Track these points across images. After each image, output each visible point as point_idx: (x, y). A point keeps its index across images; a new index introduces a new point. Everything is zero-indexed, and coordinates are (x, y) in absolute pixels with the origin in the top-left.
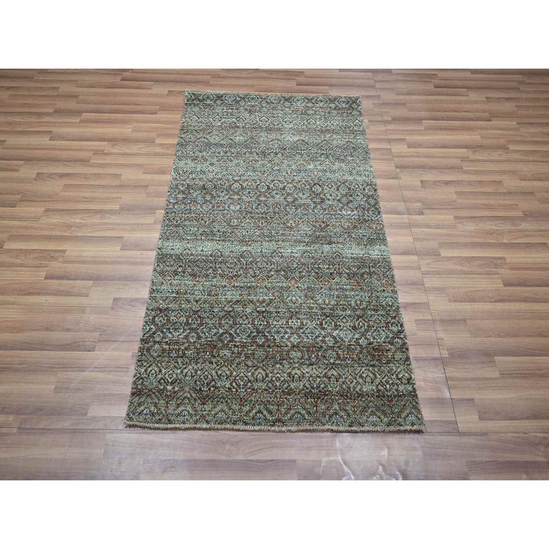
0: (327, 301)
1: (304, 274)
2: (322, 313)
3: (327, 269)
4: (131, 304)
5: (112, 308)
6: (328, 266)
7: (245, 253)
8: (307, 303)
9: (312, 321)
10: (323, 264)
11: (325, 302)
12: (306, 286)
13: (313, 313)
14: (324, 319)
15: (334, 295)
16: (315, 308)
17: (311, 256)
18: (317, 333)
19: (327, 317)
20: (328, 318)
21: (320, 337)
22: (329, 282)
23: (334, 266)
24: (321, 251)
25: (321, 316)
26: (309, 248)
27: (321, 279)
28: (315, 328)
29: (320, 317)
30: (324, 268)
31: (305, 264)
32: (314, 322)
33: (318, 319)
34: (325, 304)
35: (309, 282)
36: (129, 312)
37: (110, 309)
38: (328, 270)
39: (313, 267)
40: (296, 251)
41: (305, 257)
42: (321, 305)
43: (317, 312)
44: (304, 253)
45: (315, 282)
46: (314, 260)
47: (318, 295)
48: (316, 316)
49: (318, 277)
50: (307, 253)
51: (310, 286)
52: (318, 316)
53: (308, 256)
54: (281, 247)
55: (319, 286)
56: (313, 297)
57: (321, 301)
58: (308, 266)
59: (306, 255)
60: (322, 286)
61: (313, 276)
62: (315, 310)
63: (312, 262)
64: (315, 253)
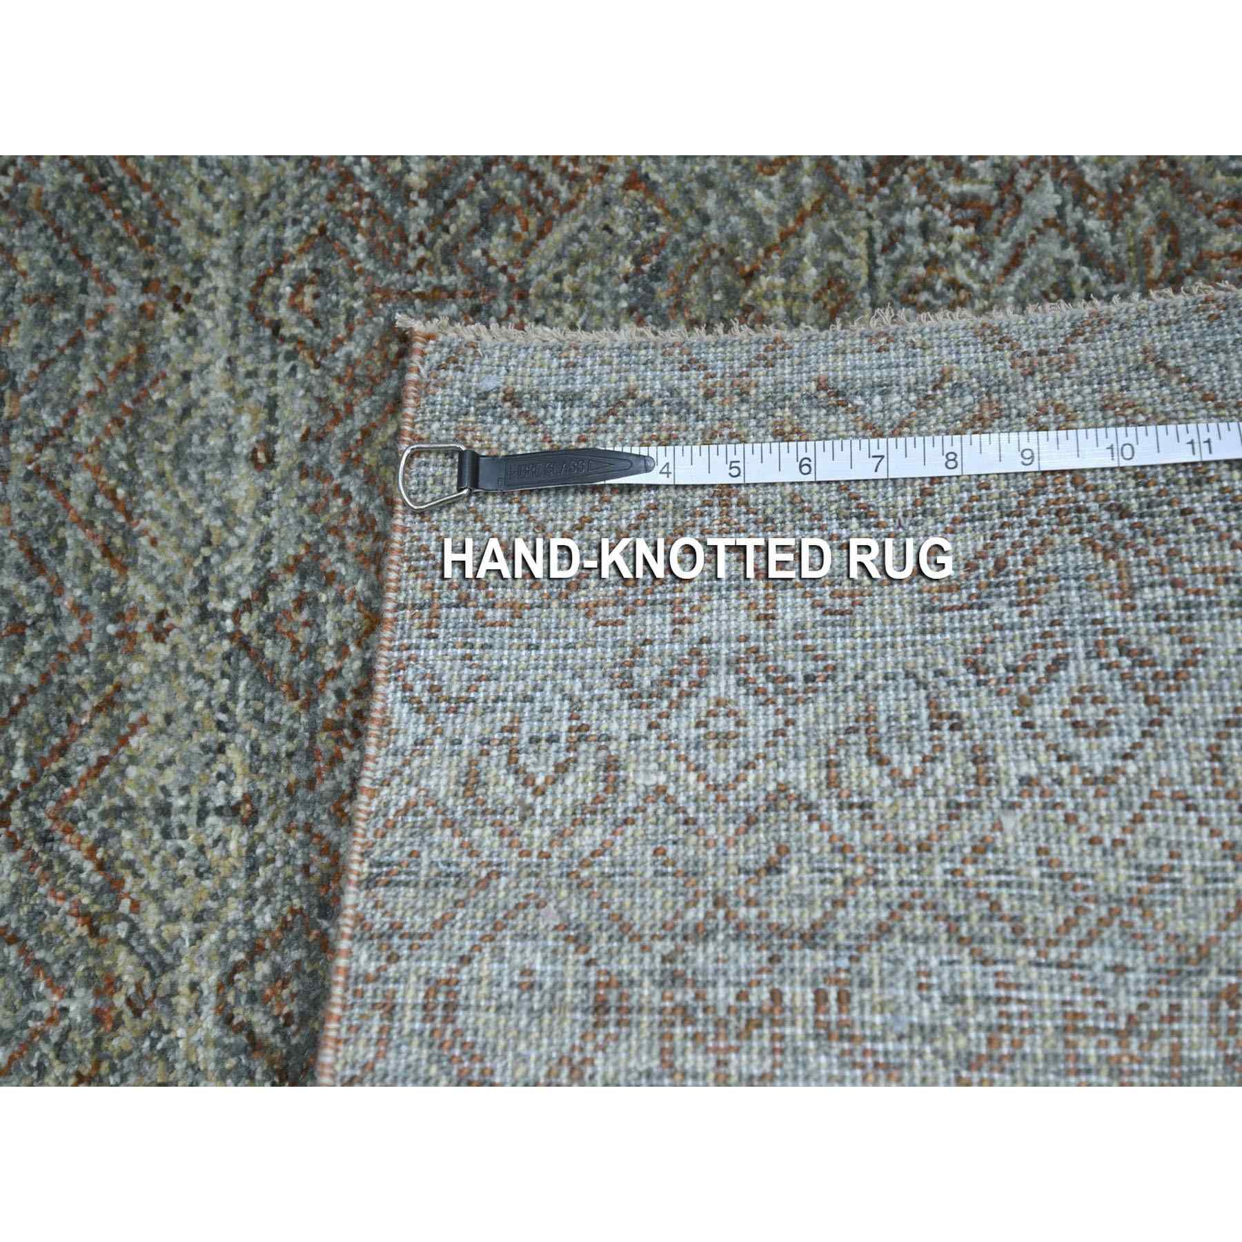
2: (870, 191)
7: (263, 1025)
16: (834, 256)
17: (304, 264)
18: (1052, 246)
21: (1080, 227)
26: (220, 280)
28: (1008, 270)
29: (913, 219)
32: (961, 274)
33: (925, 230)
39: (430, 247)
40: (245, 419)
41: (317, 323)
42: (798, 204)
43: (871, 241)
44: (276, 326)
45: (584, 236)
46: (355, 229)
47: (706, 220)
48: (900, 249)
49: (530, 201)
50: (275, 297)
51: (624, 288)
52: (902, 230)
53: (309, 290)
54: (190, 581)
55: (619, 201)
56: (731, 263)
57: (758, 194)
58: (421, 296)
59: (294, 307)
60: (620, 179)
61: (525, 254)
62: (853, 256)
63: (371, 253)
64: (274, 216)
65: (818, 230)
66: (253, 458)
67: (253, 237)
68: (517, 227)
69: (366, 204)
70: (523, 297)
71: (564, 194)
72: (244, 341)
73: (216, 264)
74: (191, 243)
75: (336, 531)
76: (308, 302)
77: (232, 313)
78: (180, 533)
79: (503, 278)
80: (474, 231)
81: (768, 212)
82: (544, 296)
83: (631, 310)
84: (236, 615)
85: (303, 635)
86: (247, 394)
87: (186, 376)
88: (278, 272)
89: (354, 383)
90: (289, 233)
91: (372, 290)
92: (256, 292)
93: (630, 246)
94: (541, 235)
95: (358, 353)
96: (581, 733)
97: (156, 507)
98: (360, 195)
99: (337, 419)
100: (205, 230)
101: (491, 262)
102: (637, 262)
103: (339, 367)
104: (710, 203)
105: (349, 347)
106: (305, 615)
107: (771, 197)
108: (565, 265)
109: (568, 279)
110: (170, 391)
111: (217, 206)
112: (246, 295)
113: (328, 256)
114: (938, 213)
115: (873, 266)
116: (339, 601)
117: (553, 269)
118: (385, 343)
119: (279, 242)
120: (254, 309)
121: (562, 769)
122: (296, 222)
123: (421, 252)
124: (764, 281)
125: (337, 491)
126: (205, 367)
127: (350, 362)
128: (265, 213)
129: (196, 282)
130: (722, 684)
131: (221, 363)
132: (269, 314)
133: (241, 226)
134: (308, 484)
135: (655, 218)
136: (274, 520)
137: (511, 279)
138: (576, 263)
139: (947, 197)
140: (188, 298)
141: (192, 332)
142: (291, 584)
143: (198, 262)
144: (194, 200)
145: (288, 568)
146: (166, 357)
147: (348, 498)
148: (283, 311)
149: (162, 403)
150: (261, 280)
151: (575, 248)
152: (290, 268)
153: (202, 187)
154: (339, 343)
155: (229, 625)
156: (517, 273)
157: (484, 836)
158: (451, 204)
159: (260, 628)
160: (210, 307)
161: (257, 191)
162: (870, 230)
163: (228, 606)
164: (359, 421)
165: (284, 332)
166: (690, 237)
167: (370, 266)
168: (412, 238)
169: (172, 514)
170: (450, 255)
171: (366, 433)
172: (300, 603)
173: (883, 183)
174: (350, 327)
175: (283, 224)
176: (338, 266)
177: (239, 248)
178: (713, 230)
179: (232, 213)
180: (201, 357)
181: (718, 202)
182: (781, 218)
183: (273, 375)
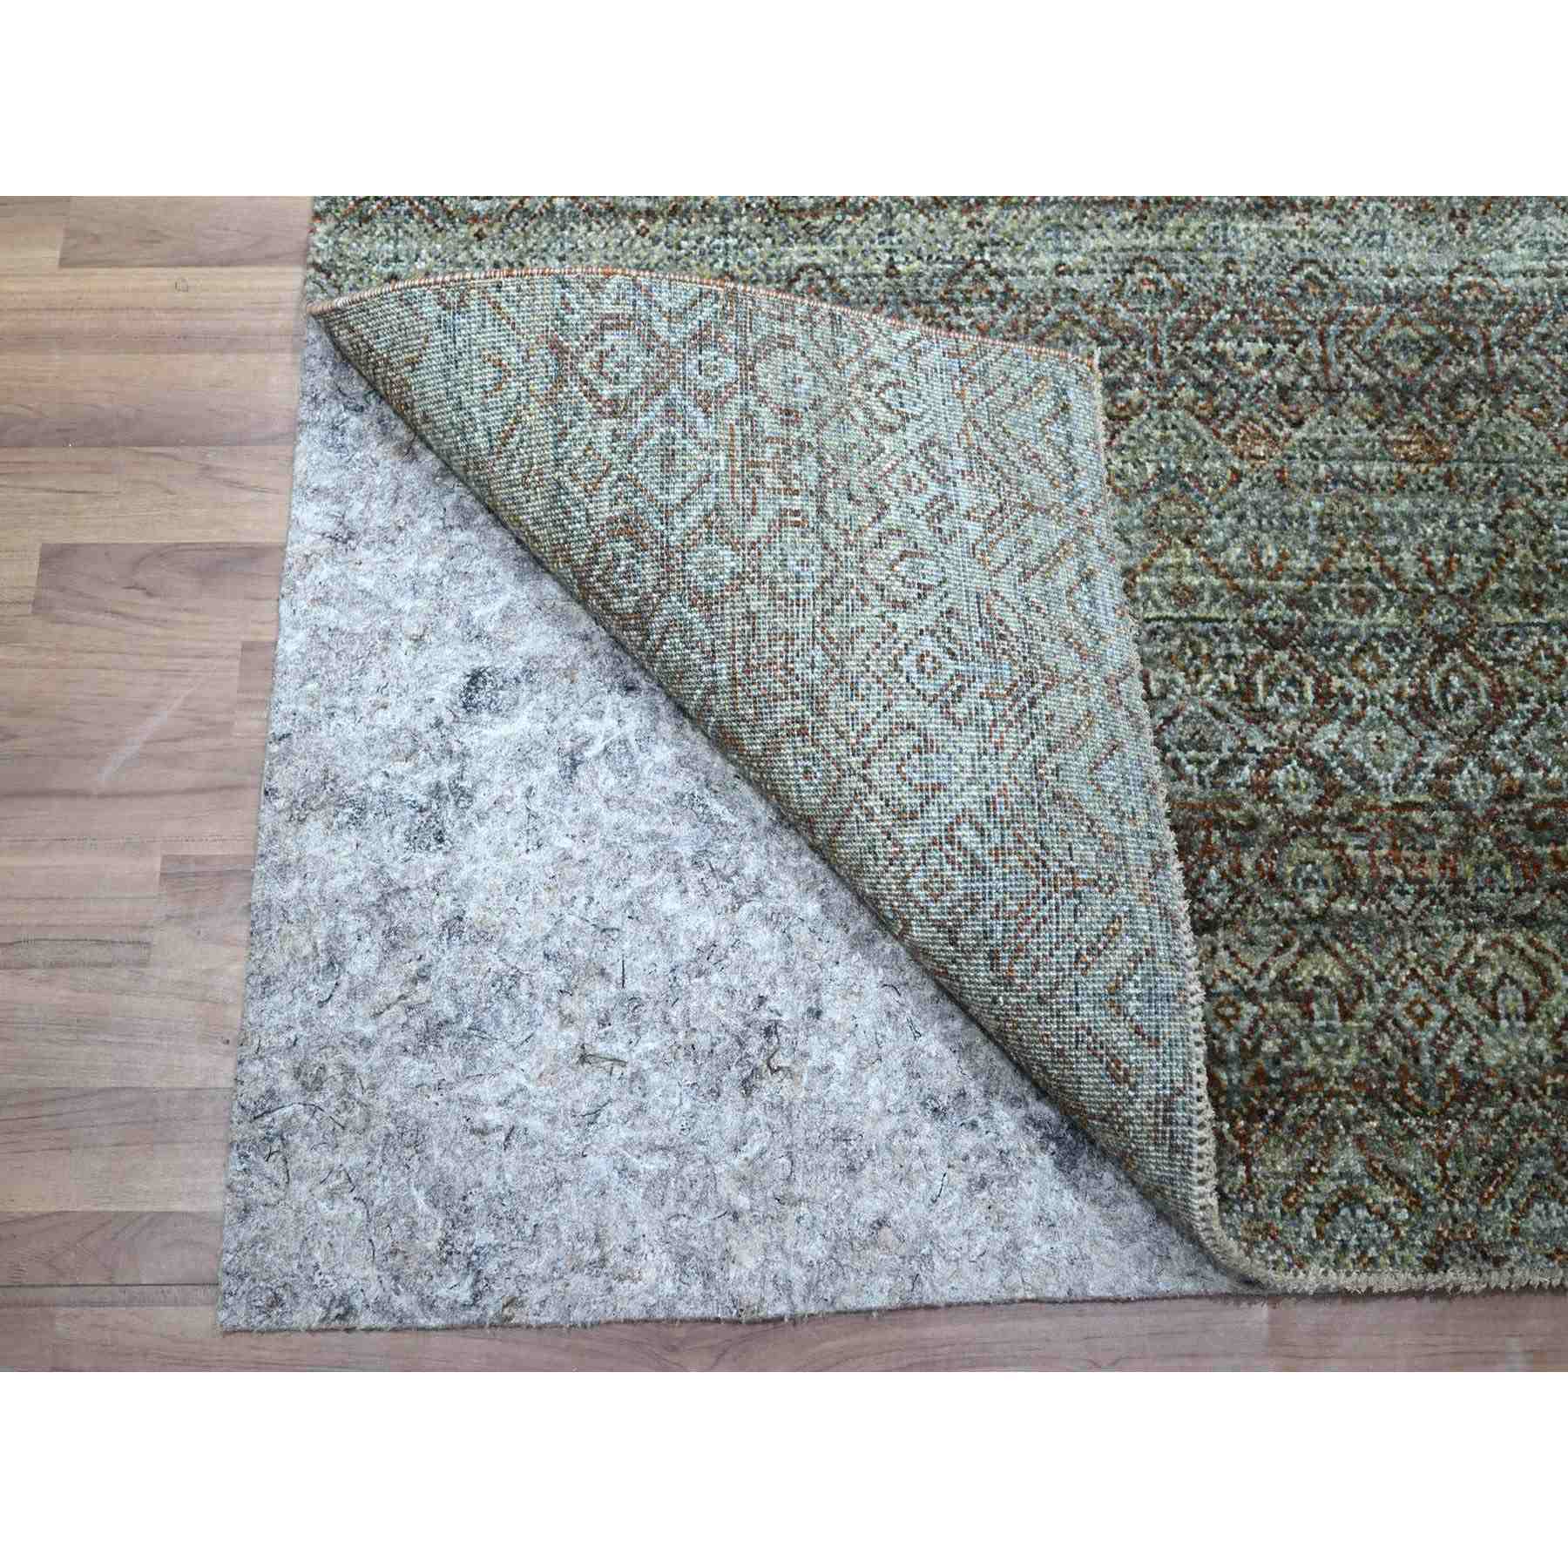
0: (1272, 552)
1: (1133, 394)
2: (1249, 622)
3: (1258, 365)
4: (140, 577)
5: (39, 606)
6: (1263, 347)
8: (1164, 569)
9: (1198, 673)
10: (1235, 333)
11: (1257, 558)
12: (1151, 468)
13: (1199, 627)
14: (1259, 660)
15: (1303, 516)
16: (1207, 595)
17: (1166, 284)
18: (1229, 742)
19: (1276, 644)
20: (1282, 655)
21: (1243, 763)
22: (1275, 438)
23: (1296, 344)
24: (1222, 256)
25: (1244, 639)
26: (1154, 241)
27: (1231, 426)
28: (1213, 710)
29: (1236, 649)
30: (1244, 358)
31: (1136, 335)
32: (1206, 677)
33: (1230, 658)
34: (1260, 571)
35: (1165, 440)
36: (136, 628)
37: (30, 609)
38: (1264, 372)
39: (1183, 353)
40: (1080, 258)
41: (1135, 293)
42: (1236, 576)
43: (1219, 621)
44: (1131, 271)
45: (1200, 443)
46: (1189, 311)
47: (1219, 516)
48: (1217, 639)
49: (1216, 411)
50: (1146, 270)
51: (1173, 466)
52: (1228, 641)
53: (1152, 287)
54: (997, 237)
55: (1224, 464)
56: (1196, 532)
57: (1238, 550)
58: (1155, 349)
59: (1142, 281)
60: (1237, 465)
61: (1186, 408)
62: (1208, 607)
63: (1176, 321)
64: (1190, 267)
65: (1221, 587)
66: (1061, 264)
67: (1178, 257)
68: (1201, 403)
69: (1203, 317)
70: (1161, 407)
71: (1223, 431)
72: (1121, 255)
73: (1161, 238)
74: (1171, 224)
75: (1028, 308)
76: (1145, 288)
77: (1136, 248)
78: (1020, 230)
79: (1170, 395)
80: (1196, 378)
81: (1228, 556)
82: (1163, 418)
83: (1160, 469)
84: (983, 261)
85: (975, 295)
86: (1093, 258)
87: (1099, 227)
88: (1161, 271)
89: (1104, 314)
90: (1183, 276)
91: (1156, 321)
92: (1148, 259)
93: (1197, 470)
94: (1198, 417)
95: (1120, 315)
96: (906, 418)
97: (1033, 217)
98: (1209, 314)
99: (1084, 306)
100: (1179, 231)
101: (1179, 388)
102: (1190, 475)
103: (1112, 305)
104: (1229, 519)
105: (1123, 310)
106: (985, 296)
107: (1238, 558)
108: (1183, 431)
109: (1173, 433)
110: (1092, 218)
111: (1193, 237)
112: (1146, 254)
113: (1172, 296)
114: (1242, 666)
115: (1204, 620)
116: (993, 312)
117: (1179, 424)
118: (1127, 329)
119: (1177, 271)
120: (1139, 259)
121: (889, 406)
122: (1189, 279)
123: (1180, 348)
124: (1187, 551)
125: (1047, 309)
126: (1105, 235)
127: (1114, 311)
128: (1192, 263)
129: (1150, 228)
130: (934, 489)
131: (1108, 243)
132: (1137, 267)
133: (1183, 250)
134: (1049, 294)
135: (1216, 486)
136: (1030, 277)
137: (1171, 400)
138: (1184, 438)
139: (1253, 673)
140: (1141, 225)
141: (1123, 227)
142: (1000, 288)
143: (1161, 228)
144: (1194, 225)
145: (1007, 286)
146: (1109, 215)
147: (1044, 315)
148: (1139, 275)
149: (1085, 215)
150: (1155, 262)
151: (1194, 438)
152: (1163, 276)
153: (1203, 228)
154: (1125, 305)
155: (978, 258)
156: (1175, 403)
157: (856, 367)
158: (1210, 365)
159: (977, 273)
160: (1137, 236)
161: (1204, 257)
162: (1226, 620)
163: (987, 257)
164: (1084, 318)
165: (1128, 276)
166: (1208, 507)
167: (1169, 320)
168: (1188, 343)
169: (1029, 225)
170: (1181, 365)
171: (1078, 322)
172: (991, 293)
173: (1256, 631)
174: (1134, 310)
175: (1186, 271)
176: (1167, 303)
177: (1171, 249)
178: (1214, 521)
179: (1190, 245)
180: (1110, 233)
181: (1231, 526)
182: (1226, 564)
183: (1104, 271)
